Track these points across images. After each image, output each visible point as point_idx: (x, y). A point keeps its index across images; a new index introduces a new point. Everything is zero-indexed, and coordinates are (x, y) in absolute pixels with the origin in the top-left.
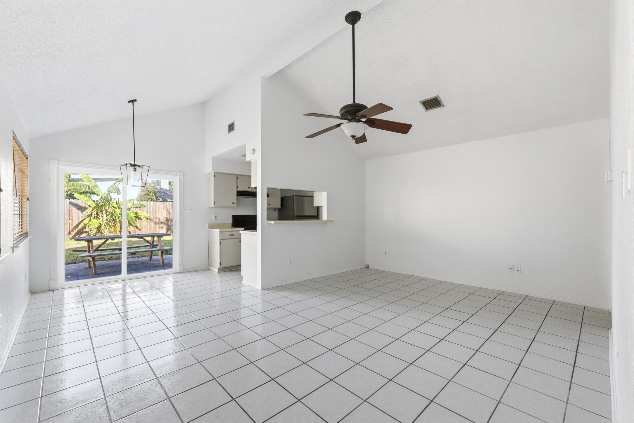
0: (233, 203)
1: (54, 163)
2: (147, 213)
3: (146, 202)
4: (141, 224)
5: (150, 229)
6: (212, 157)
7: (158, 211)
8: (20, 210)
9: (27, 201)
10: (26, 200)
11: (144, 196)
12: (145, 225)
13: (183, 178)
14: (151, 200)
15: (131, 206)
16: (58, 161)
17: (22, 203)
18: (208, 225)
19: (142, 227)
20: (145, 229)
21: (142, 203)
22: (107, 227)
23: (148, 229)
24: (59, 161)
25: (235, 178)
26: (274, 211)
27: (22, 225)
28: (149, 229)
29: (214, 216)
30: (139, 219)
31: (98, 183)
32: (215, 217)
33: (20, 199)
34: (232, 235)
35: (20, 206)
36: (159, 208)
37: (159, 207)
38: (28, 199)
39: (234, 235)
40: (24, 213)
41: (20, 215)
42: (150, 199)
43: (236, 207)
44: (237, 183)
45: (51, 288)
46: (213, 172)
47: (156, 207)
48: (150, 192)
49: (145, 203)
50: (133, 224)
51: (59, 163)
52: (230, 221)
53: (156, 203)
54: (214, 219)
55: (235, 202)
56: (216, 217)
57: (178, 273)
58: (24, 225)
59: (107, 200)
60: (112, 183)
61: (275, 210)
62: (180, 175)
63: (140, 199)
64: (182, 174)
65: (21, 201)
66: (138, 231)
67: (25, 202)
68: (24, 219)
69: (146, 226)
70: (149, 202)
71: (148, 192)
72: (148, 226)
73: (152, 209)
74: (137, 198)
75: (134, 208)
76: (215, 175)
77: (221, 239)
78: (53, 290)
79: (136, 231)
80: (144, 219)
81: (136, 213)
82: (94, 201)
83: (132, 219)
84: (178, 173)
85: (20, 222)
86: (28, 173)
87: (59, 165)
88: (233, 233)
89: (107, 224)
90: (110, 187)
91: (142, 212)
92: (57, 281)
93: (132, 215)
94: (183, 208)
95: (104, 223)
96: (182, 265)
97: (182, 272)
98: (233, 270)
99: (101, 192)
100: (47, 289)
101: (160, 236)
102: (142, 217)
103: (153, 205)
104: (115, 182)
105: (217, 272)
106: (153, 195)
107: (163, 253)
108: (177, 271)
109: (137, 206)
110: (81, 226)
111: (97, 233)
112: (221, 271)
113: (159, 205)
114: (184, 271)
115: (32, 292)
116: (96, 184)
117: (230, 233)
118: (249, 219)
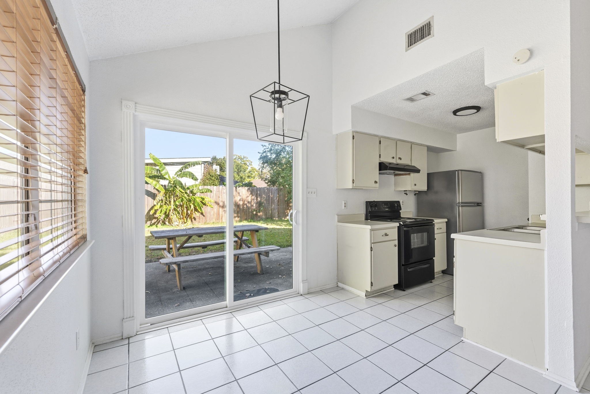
0: (376, 182)
1: (128, 107)
3: (209, 186)
4: (205, 210)
5: (213, 215)
6: (352, 106)
7: (220, 196)
8: (73, 191)
9: (83, 175)
10: (81, 173)
11: (207, 181)
13: (307, 142)
14: (213, 185)
15: (196, 191)
16: (135, 103)
17: (74, 177)
18: (336, 216)
19: (206, 212)
20: (208, 215)
21: (206, 188)
22: (174, 213)
23: (211, 215)
24: (137, 105)
25: (378, 141)
26: (415, 195)
27: (75, 222)
28: (212, 215)
29: (343, 202)
30: (205, 204)
31: (167, 167)
32: (345, 204)
33: (73, 170)
34: (386, 235)
35: (73, 183)
38: (86, 171)
39: (388, 235)
40: (79, 197)
41: (71, 201)
43: (378, 188)
44: (379, 149)
45: (125, 335)
47: (219, 191)
48: (212, 177)
49: (208, 188)
50: (200, 211)
53: (219, 188)
54: (343, 207)
55: (377, 180)
57: (302, 295)
58: (80, 222)
59: (176, 184)
60: (180, 167)
62: (303, 136)
63: (204, 183)
64: (306, 135)
65: (74, 174)
66: (202, 217)
67: (79, 175)
68: (79, 209)
69: (209, 212)
70: (211, 186)
71: (210, 176)
72: (211, 212)
73: (216, 194)
74: (202, 182)
75: (200, 193)
76: (354, 136)
77: (373, 243)
78: (129, 338)
80: (208, 205)
81: (203, 199)
82: (162, 185)
83: (199, 205)
84: (301, 133)
85: (73, 215)
86: (86, 120)
87: (136, 111)
88: (386, 232)
89: (175, 209)
90: (178, 172)
91: (207, 197)
92: (134, 320)
93: (198, 200)
94: (307, 189)
95: (173, 209)
96: (306, 282)
97: (306, 294)
98: (384, 292)
99: (169, 176)
100: (119, 337)
101: (254, 230)
102: (207, 202)
103: (216, 190)
104: (182, 166)
105: (365, 297)
106: (215, 180)
107: (260, 255)
108: (299, 291)
109: (203, 191)
110: (152, 212)
111: (166, 219)
112: (369, 295)
113: (222, 190)
114: (308, 292)
115: (95, 344)
116: (165, 168)
117: (384, 232)
118: (387, 208)
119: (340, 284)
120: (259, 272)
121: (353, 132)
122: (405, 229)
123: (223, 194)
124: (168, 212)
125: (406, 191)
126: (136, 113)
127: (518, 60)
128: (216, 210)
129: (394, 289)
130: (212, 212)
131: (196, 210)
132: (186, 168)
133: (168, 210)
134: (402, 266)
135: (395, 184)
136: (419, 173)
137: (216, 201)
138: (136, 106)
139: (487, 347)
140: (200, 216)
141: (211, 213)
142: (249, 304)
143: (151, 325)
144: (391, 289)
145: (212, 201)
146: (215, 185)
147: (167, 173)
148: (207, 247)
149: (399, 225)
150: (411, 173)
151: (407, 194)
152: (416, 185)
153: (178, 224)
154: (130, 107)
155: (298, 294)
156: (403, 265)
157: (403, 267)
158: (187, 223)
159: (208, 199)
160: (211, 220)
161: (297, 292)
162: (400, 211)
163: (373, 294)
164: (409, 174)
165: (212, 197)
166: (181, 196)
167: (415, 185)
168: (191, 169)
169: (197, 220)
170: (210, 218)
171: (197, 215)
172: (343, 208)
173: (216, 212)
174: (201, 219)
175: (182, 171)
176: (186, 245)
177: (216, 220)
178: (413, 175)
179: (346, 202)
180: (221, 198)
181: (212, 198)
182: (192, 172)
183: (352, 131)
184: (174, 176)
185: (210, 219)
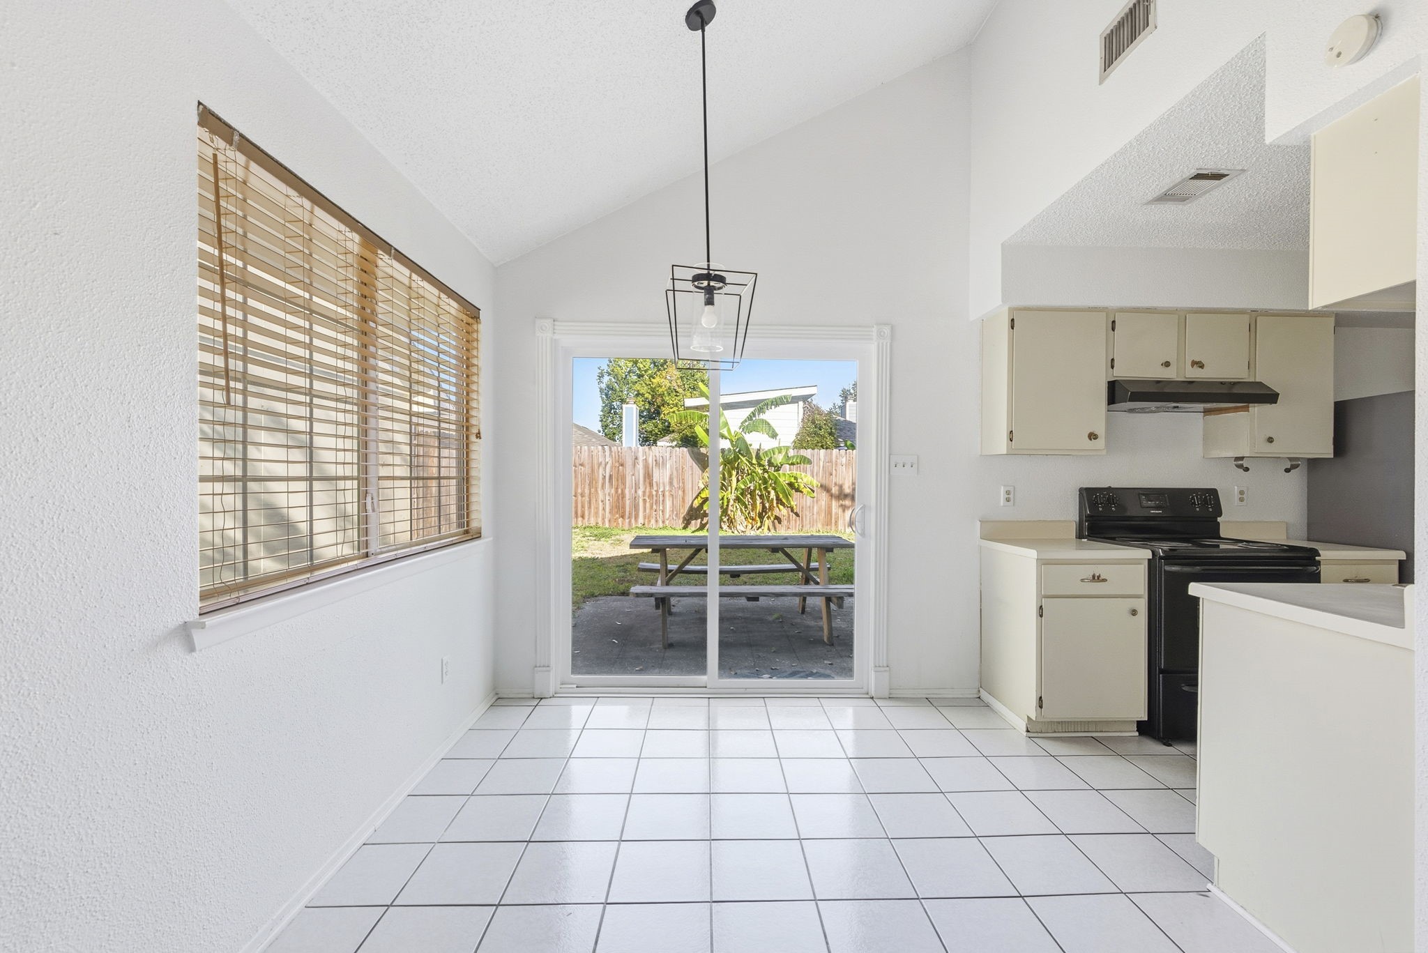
0: (1093, 437)
1: (544, 328)
2: (813, 477)
3: (809, 451)
4: (801, 502)
5: (818, 513)
6: (1002, 247)
7: (834, 471)
9: (477, 440)
10: (474, 438)
11: (808, 437)
12: (808, 504)
13: (891, 346)
14: (822, 447)
15: (780, 461)
16: (554, 321)
18: (978, 524)
19: (802, 508)
20: (808, 513)
21: (803, 452)
22: (738, 507)
23: (813, 514)
24: (556, 323)
25: (1103, 324)
26: (1287, 471)
28: (815, 513)
29: (1002, 490)
30: (798, 490)
31: (727, 413)
32: (1008, 493)
34: (1096, 579)
36: (836, 464)
37: (836, 461)
38: (478, 435)
39: (1104, 580)
42: (820, 445)
43: (1104, 452)
44: (1110, 344)
45: (537, 693)
46: (1006, 309)
47: (831, 461)
48: (821, 429)
49: (807, 453)
50: (784, 501)
51: (556, 327)
52: (1071, 513)
53: (831, 454)
54: (1002, 502)
55: (1100, 430)
56: (1011, 496)
57: (872, 698)
59: (741, 447)
61: (1294, 467)
62: (880, 335)
63: (800, 443)
64: (887, 330)
66: (794, 517)
67: (472, 442)
69: (810, 507)
70: (816, 450)
71: (816, 426)
72: (813, 507)
73: (823, 467)
74: (795, 442)
75: (788, 465)
76: (1013, 320)
77: (1044, 596)
78: (541, 699)
79: (791, 517)
80: (805, 491)
83: (785, 491)
84: (875, 329)
87: (554, 333)
88: (1098, 570)
89: (738, 498)
90: (745, 421)
91: (803, 474)
92: (549, 671)
93: (783, 481)
94: (889, 458)
95: (734, 497)
96: (885, 671)
97: (885, 698)
98: (1094, 735)
99: (729, 430)
100: (530, 694)
101: (823, 548)
102: (802, 486)
103: (825, 459)
104: (752, 409)
105: (1025, 734)
106: (827, 435)
107: (831, 603)
108: (868, 688)
109: (794, 460)
110: (696, 504)
111: (723, 517)
112: (1041, 732)
113: (837, 458)
114: (890, 694)
115: (499, 696)
116: (723, 414)
117: (1089, 571)
118: (1157, 508)
119: (984, 694)
120: (825, 640)
121: (1012, 310)
122: (1168, 568)
123: (840, 466)
124: (725, 504)
125: (1242, 458)
126: (556, 337)
127: (1339, 55)
128: (823, 503)
129: (1137, 734)
130: (815, 508)
131: (779, 501)
132: (761, 410)
133: (725, 500)
134: (1160, 673)
135: (1206, 439)
136: (1276, 403)
137: (824, 482)
138: (554, 325)
139: (1268, 928)
140: (789, 515)
141: (813, 511)
142: (748, 691)
143: (577, 687)
144: (1125, 732)
145: (815, 483)
146: (825, 447)
147: (726, 424)
148: (739, 576)
149: (1151, 557)
150: (1250, 405)
151: (1247, 469)
152: (1271, 442)
153: (744, 530)
154: (546, 327)
155: (868, 694)
156: (1161, 671)
157: (1161, 675)
158: (763, 528)
159: (806, 478)
160: (813, 525)
161: (864, 690)
162: (1219, 519)
163: (1055, 732)
164: (1246, 409)
165: (815, 474)
166: (750, 471)
167: (1270, 440)
168: (770, 415)
169: (785, 522)
170: (810, 519)
171: (783, 512)
172: (1002, 504)
173: (823, 507)
174: (791, 522)
175: (754, 419)
176: (688, 567)
177: (823, 525)
178: (1256, 409)
179: (1011, 489)
180: (836, 476)
181: (815, 477)
182: (767, 420)
183: (1009, 308)
184: (738, 430)
185: (810, 524)
